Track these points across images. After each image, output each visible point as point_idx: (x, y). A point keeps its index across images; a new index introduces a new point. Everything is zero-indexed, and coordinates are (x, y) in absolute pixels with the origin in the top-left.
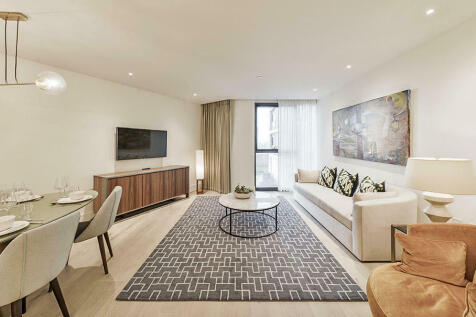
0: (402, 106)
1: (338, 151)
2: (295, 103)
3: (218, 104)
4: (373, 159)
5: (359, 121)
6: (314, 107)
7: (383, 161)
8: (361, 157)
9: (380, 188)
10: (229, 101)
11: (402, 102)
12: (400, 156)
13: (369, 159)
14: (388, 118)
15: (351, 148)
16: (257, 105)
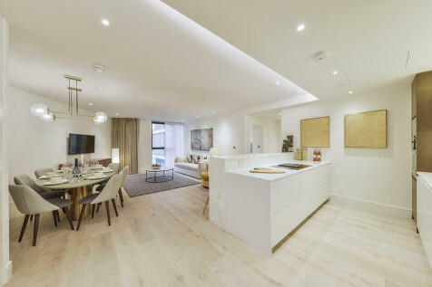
0: (211, 132)
1: (193, 147)
2: (172, 124)
3: (128, 120)
4: (204, 150)
5: (200, 136)
6: (182, 127)
7: (206, 150)
8: (200, 149)
9: (205, 158)
10: (136, 120)
14: (208, 136)
15: (197, 146)
16: (153, 122)
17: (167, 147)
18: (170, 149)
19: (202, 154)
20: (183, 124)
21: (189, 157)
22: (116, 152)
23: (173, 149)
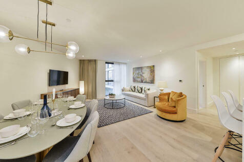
0: (152, 69)
1: (135, 80)
2: (119, 63)
3: (90, 61)
4: (146, 82)
5: (142, 72)
6: (125, 65)
7: (148, 83)
8: (142, 82)
9: (149, 90)
10: (95, 61)
11: (152, 68)
12: (152, 82)
13: (145, 83)
14: (150, 72)
15: (139, 80)
16: (106, 63)
17: (115, 80)
18: (117, 81)
19: (145, 86)
20: (126, 64)
21: (133, 88)
22: (82, 83)
23: (119, 82)
